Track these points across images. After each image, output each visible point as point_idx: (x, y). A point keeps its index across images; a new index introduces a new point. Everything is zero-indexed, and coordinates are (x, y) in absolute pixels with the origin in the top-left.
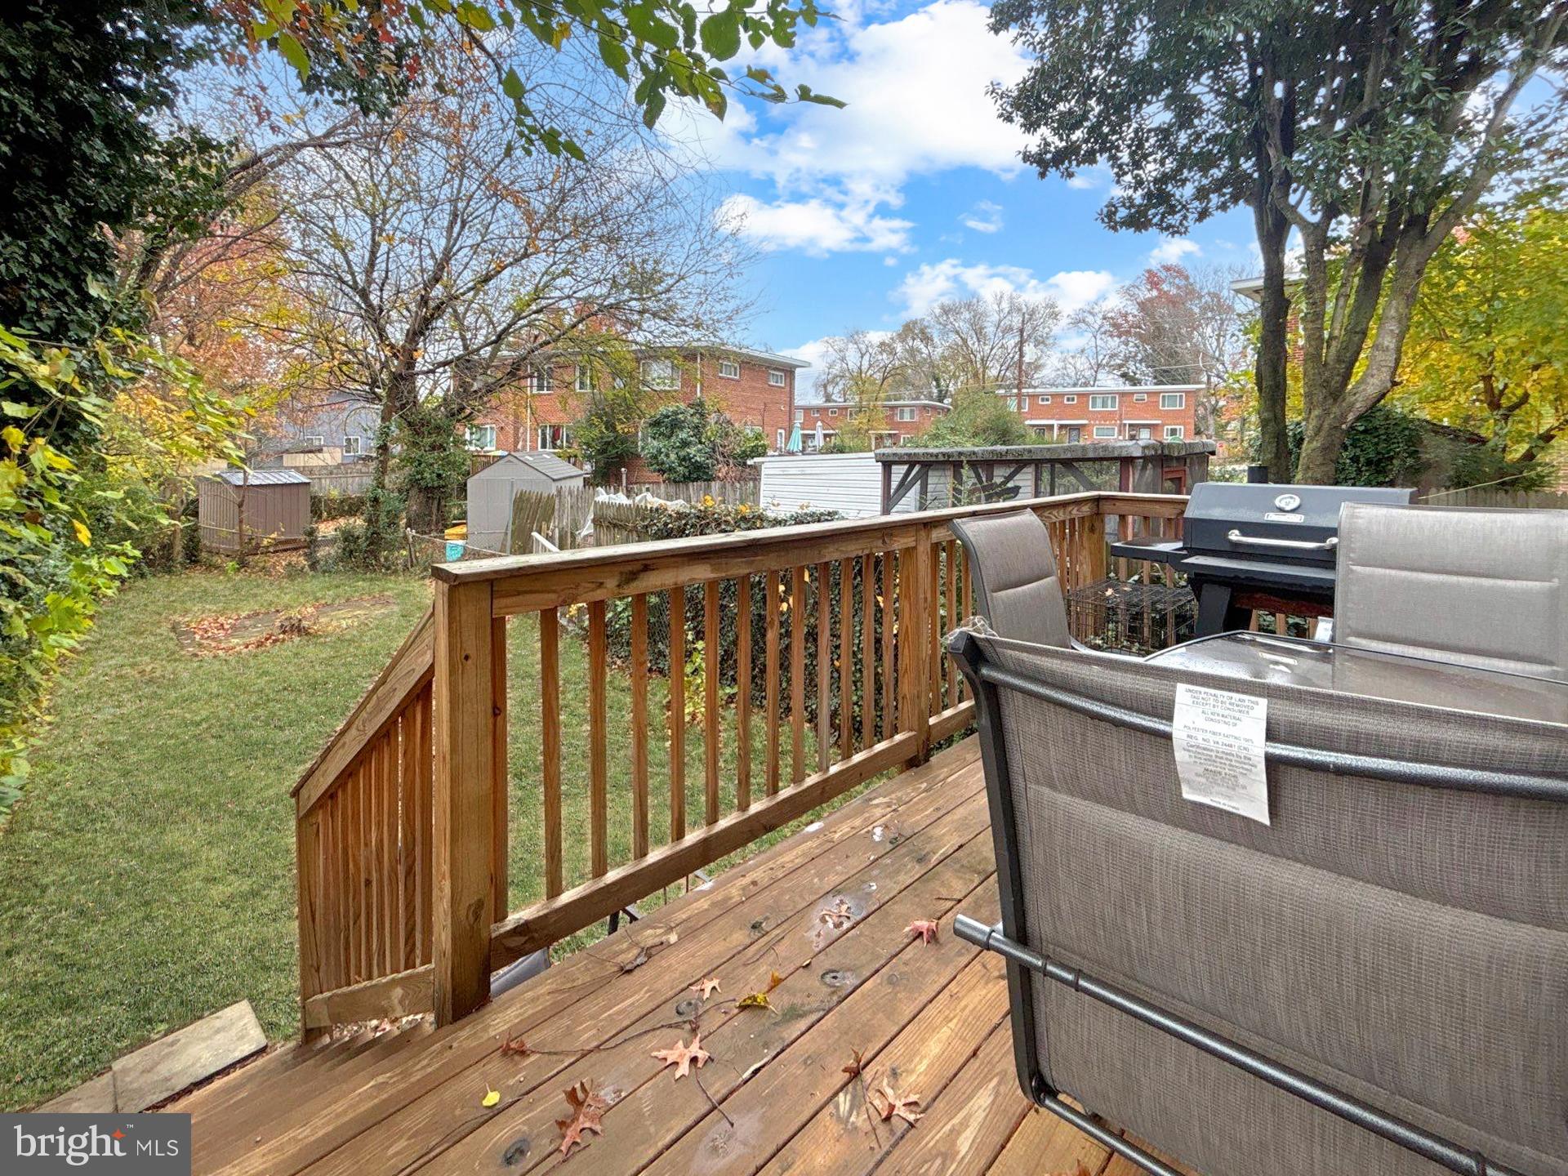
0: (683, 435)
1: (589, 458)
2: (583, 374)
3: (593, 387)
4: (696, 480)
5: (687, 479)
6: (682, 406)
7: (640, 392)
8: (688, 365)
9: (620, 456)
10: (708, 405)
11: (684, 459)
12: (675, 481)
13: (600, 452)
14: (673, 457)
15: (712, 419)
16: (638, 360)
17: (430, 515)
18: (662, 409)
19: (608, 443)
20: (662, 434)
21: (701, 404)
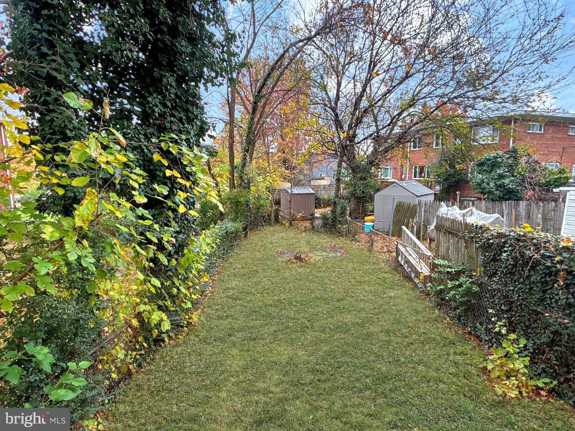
0: (499, 171)
1: (439, 183)
2: (438, 138)
3: (443, 145)
4: (509, 199)
5: (501, 199)
6: (500, 153)
7: (471, 145)
8: (506, 127)
9: (457, 182)
10: (521, 152)
11: (500, 186)
12: (493, 200)
13: (446, 180)
14: (492, 184)
15: (523, 160)
16: (471, 127)
17: (359, 209)
18: (486, 155)
19: (450, 175)
20: (485, 170)
21: (515, 151)
